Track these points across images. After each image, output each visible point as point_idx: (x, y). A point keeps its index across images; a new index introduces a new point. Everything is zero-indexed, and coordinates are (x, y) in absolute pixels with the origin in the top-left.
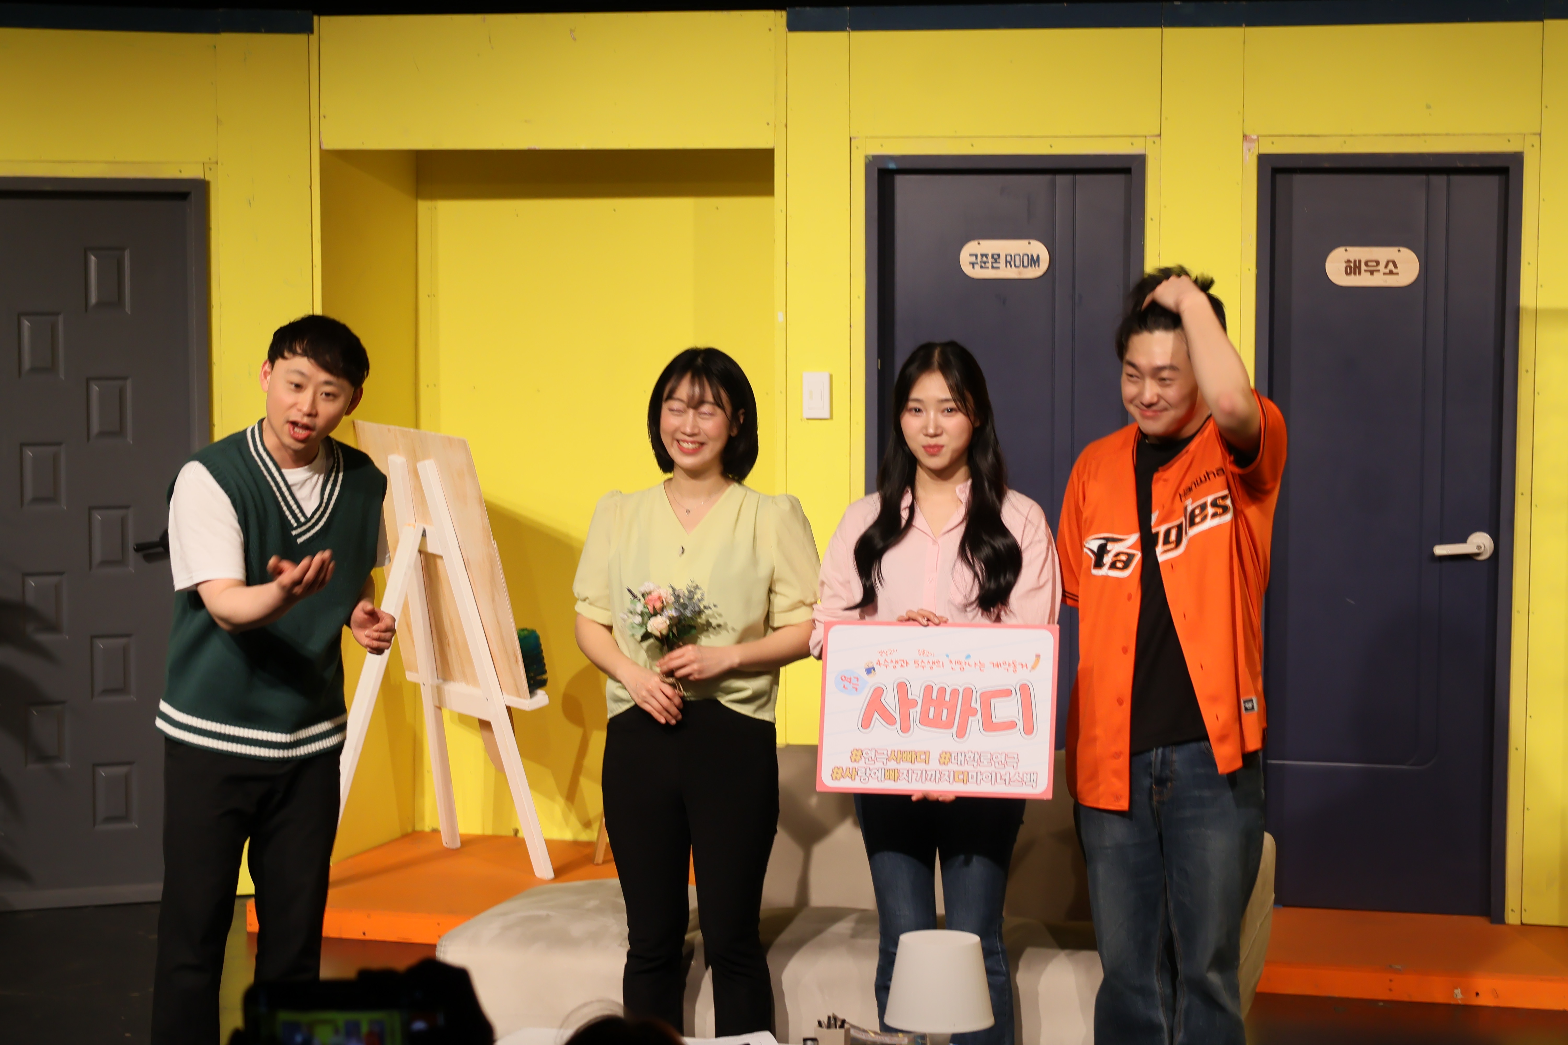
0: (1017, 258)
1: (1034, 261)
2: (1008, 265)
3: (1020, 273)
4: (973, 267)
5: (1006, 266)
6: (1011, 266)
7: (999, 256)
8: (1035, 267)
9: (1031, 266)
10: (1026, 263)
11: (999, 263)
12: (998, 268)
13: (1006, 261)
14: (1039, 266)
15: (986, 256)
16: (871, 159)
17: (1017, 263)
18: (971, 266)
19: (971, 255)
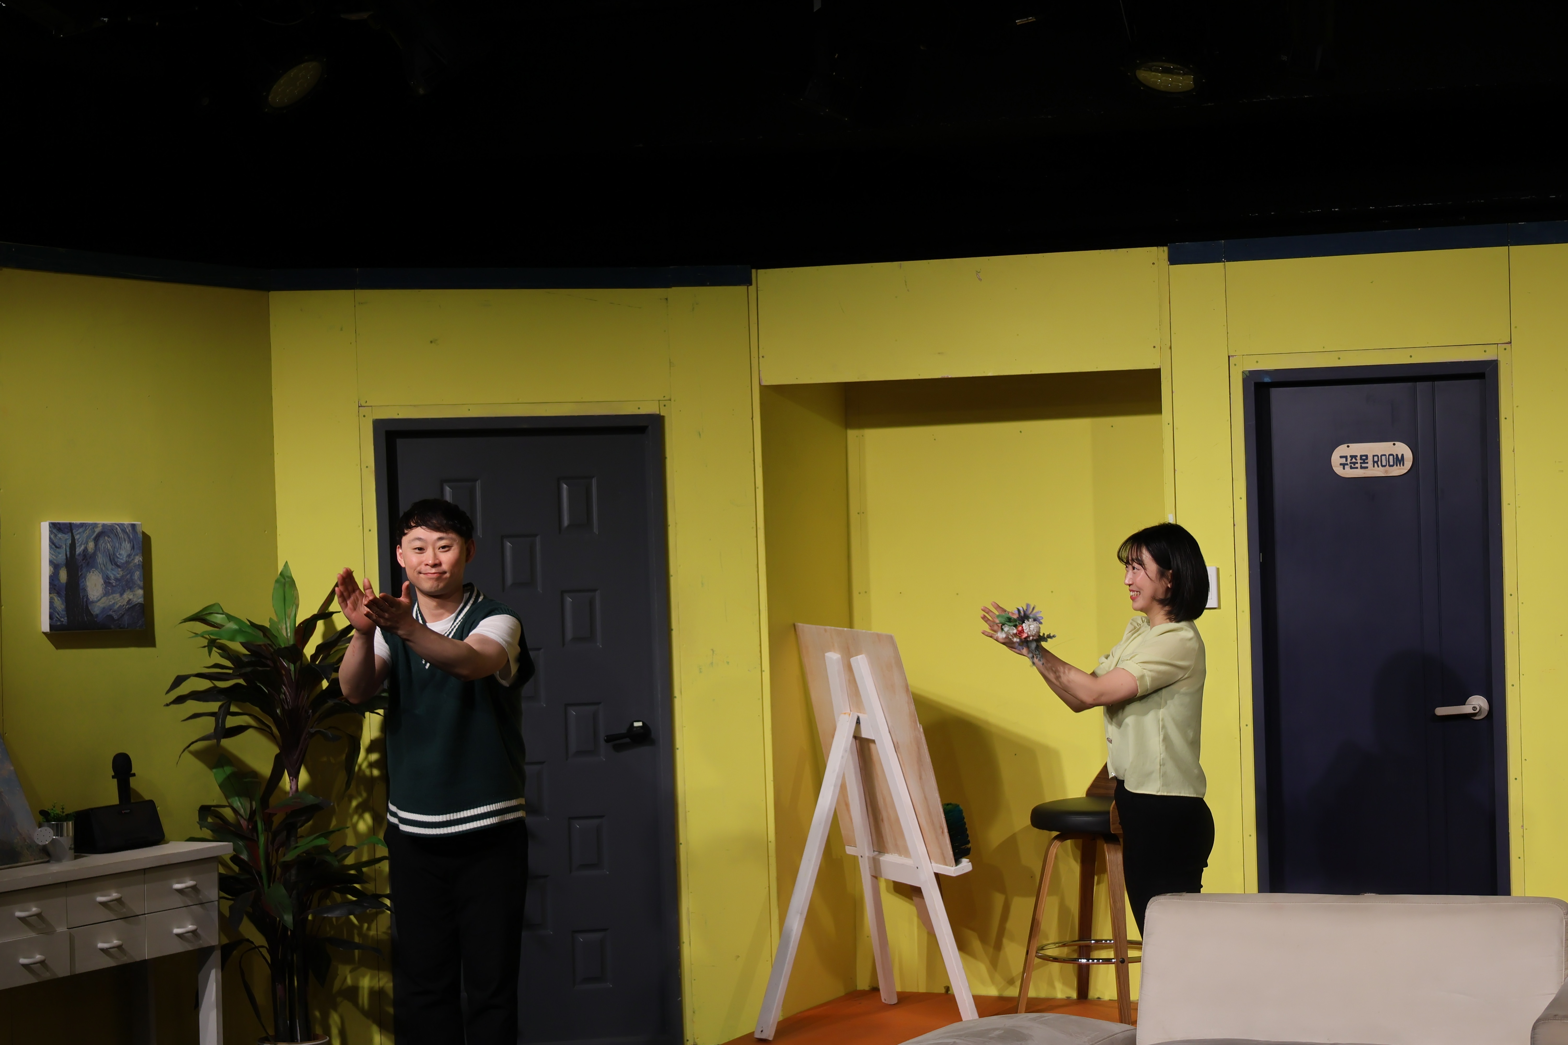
0: (1383, 457)
1: (1399, 460)
2: (1376, 464)
3: (1386, 472)
4: (1344, 469)
5: (1374, 466)
6: (1378, 467)
7: (1367, 456)
8: (1400, 466)
9: (1397, 465)
10: (1391, 463)
11: (1367, 463)
12: (1367, 468)
13: (1374, 462)
14: (1403, 465)
15: (1355, 457)
16: (1248, 375)
17: (1384, 464)
18: (1342, 466)
19: (1341, 457)
